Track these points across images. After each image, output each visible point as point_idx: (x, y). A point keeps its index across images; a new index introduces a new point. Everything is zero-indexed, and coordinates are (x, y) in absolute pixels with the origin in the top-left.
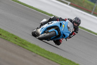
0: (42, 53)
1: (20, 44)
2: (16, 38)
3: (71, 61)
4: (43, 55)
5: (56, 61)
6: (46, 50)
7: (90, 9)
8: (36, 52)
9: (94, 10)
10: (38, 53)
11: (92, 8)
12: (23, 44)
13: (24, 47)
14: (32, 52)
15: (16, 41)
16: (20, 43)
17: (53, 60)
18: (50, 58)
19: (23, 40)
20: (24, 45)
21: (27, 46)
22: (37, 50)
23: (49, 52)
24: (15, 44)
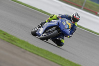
0: (31, 49)
1: (8, 41)
2: (5, 34)
3: (61, 57)
4: (32, 51)
5: (46, 57)
6: (35, 45)
7: (80, 4)
8: (25, 48)
9: (84, 5)
10: (27, 49)
11: (82, 3)
12: (11, 40)
13: (13, 42)
14: (21, 48)
15: (5, 37)
16: (9, 39)
17: (42, 56)
18: (39, 54)
19: (12, 36)
20: (13, 41)
21: (16, 42)
22: (26, 46)
23: (38, 48)
24: (4, 40)
